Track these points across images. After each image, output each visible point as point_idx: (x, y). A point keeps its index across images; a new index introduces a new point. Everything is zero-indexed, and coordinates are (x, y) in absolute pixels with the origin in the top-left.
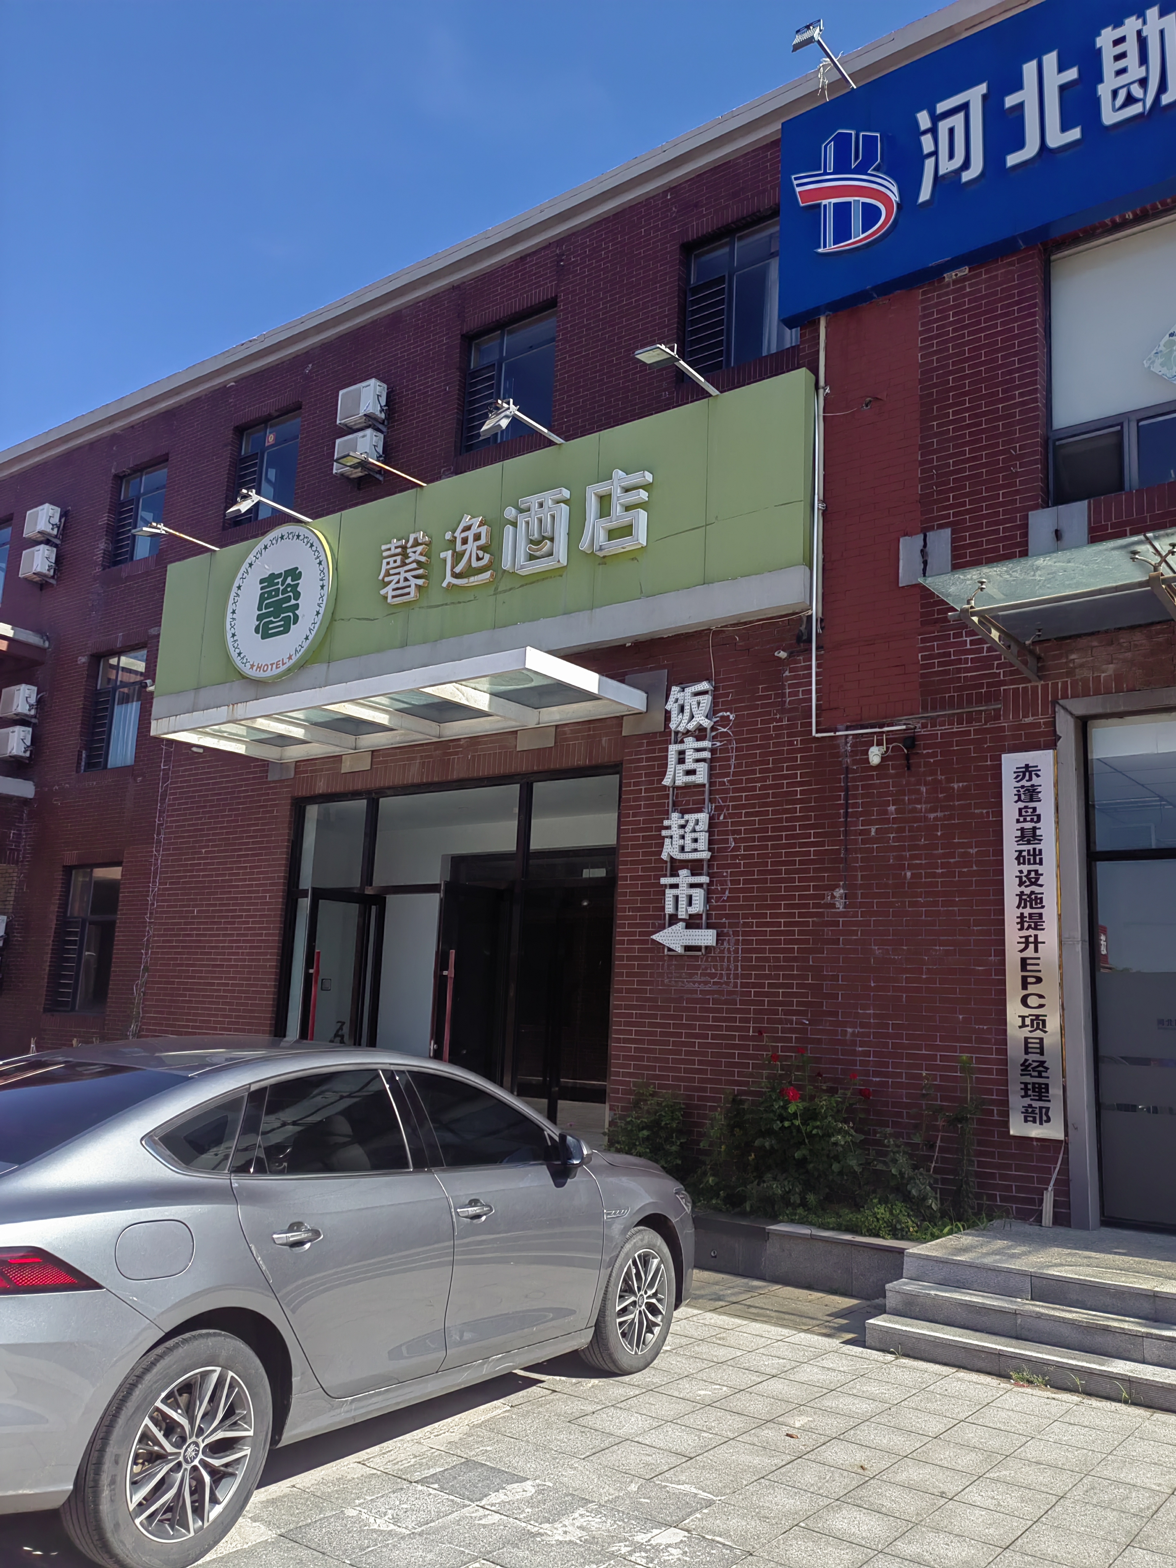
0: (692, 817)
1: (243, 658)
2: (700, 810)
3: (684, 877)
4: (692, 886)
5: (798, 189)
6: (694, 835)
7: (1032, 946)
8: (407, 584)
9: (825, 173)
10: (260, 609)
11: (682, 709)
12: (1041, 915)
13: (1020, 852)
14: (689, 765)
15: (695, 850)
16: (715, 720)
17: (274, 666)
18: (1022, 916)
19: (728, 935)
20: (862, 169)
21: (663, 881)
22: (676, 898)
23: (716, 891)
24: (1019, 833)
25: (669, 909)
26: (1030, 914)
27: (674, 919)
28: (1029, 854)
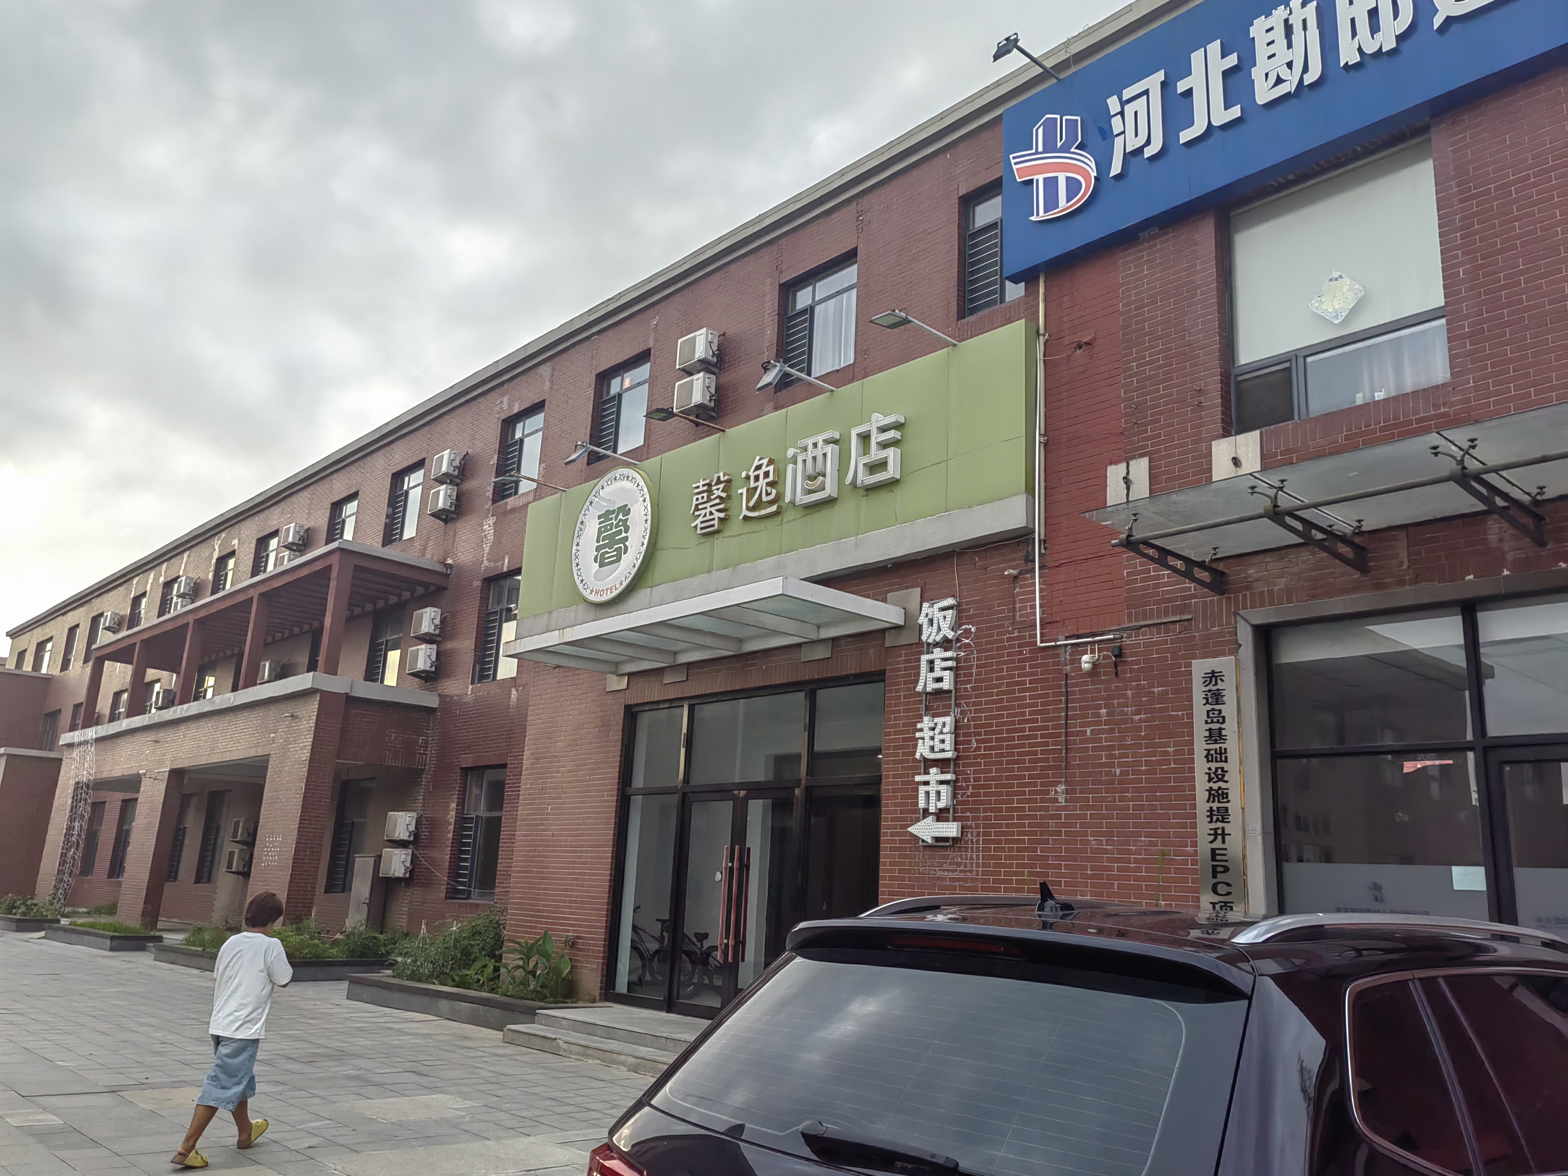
0: (939, 720)
1: (584, 585)
2: (947, 714)
3: (934, 774)
4: (942, 782)
5: (1015, 167)
6: (942, 737)
7: (1220, 837)
8: (712, 517)
9: (1037, 153)
10: (598, 541)
11: (931, 622)
12: (1227, 808)
13: (1209, 750)
14: (938, 673)
15: (943, 751)
16: (959, 632)
17: (609, 591)
18: (1211, 810)
19: (970, 827)
20: (1065, 148)
21: (918, 778)
22: (927, 793)
23: (961, 788)
24: (1207, 733)
25: (922, 804)
26: (1218, 808)
27: (926, 812)
28: (1216, 753)
